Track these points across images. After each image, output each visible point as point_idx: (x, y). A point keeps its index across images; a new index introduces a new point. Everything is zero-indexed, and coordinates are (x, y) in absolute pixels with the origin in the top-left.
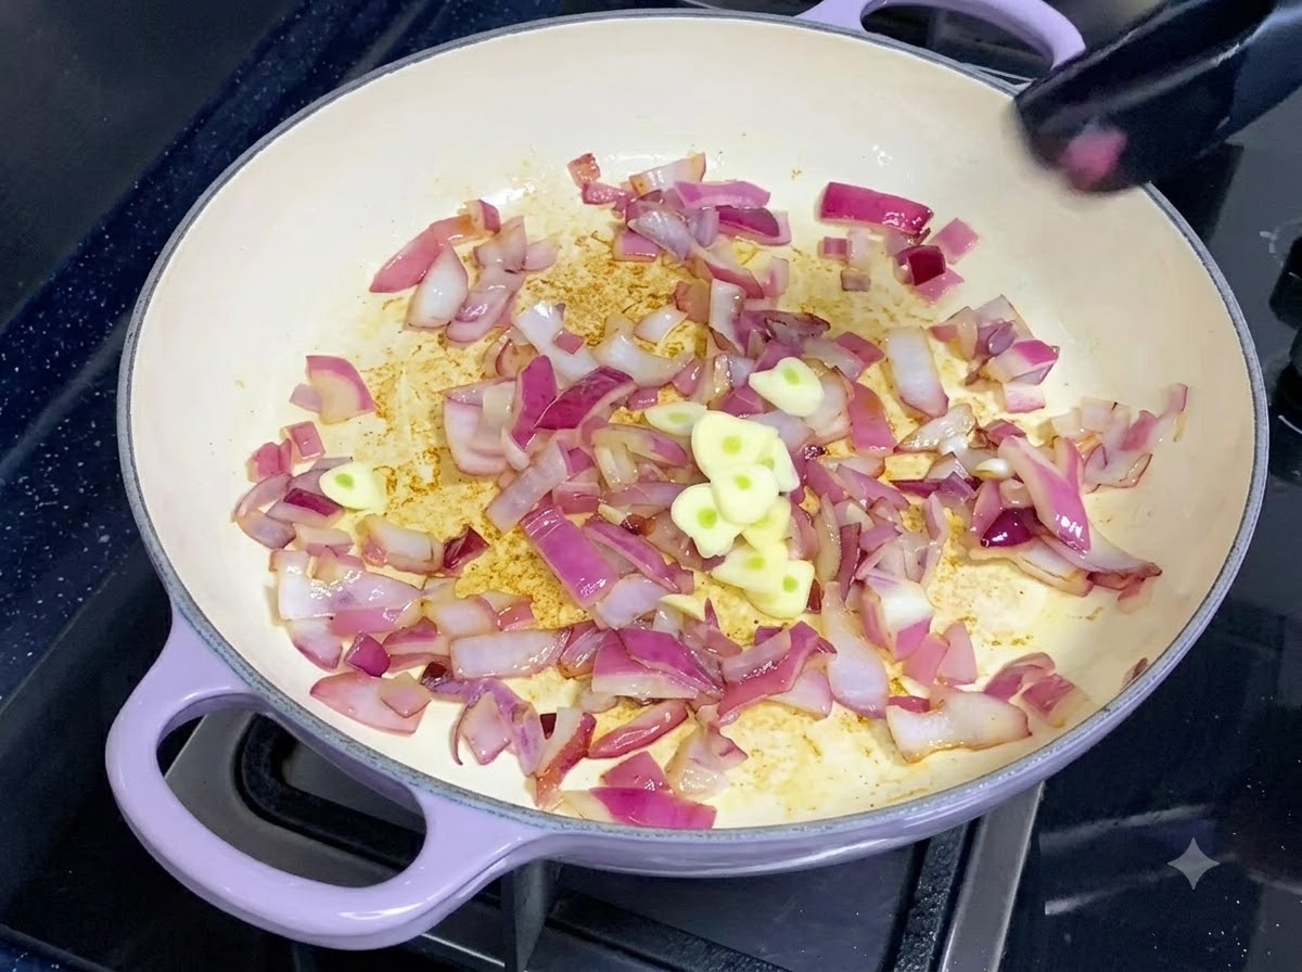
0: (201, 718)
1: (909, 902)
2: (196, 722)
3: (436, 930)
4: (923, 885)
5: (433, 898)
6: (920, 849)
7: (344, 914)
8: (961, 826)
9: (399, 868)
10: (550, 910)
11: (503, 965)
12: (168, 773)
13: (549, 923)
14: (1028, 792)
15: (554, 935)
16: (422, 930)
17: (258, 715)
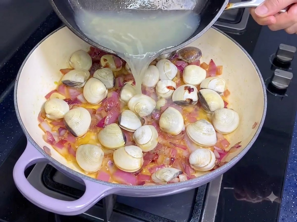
0: (36, 164)
1: (194, 202)
2: (34, 165)
3: (86, 212)
4: (197, 198)
5: (88, 203)
6: (197, 189)
7: (68, 207)
8: (205, 184)
9: (77, 198)
10: (114, 207)
11: (103, 220)
12: (27, 178)
13: (114, 210)
14: (220, 176)
15: (115, 213)
16: (83, 212)
17: (48, 164)
